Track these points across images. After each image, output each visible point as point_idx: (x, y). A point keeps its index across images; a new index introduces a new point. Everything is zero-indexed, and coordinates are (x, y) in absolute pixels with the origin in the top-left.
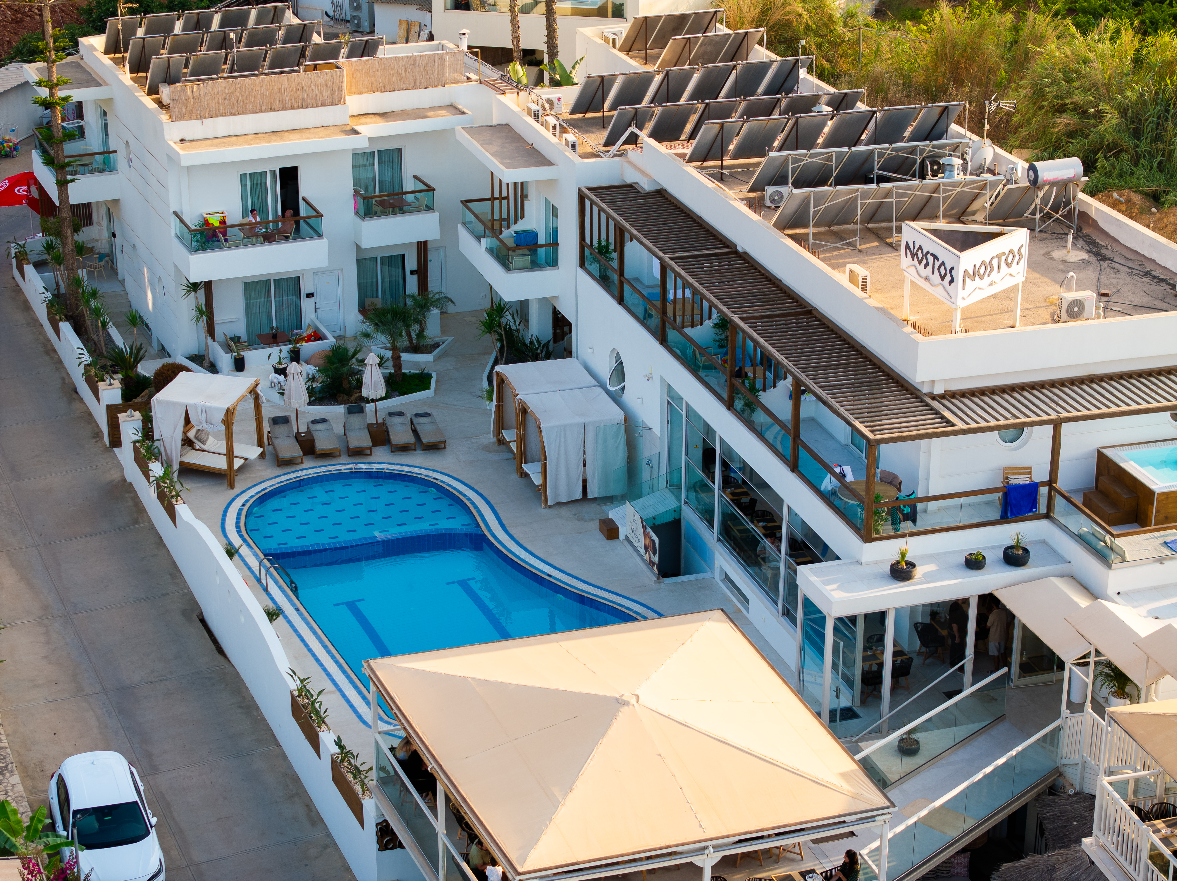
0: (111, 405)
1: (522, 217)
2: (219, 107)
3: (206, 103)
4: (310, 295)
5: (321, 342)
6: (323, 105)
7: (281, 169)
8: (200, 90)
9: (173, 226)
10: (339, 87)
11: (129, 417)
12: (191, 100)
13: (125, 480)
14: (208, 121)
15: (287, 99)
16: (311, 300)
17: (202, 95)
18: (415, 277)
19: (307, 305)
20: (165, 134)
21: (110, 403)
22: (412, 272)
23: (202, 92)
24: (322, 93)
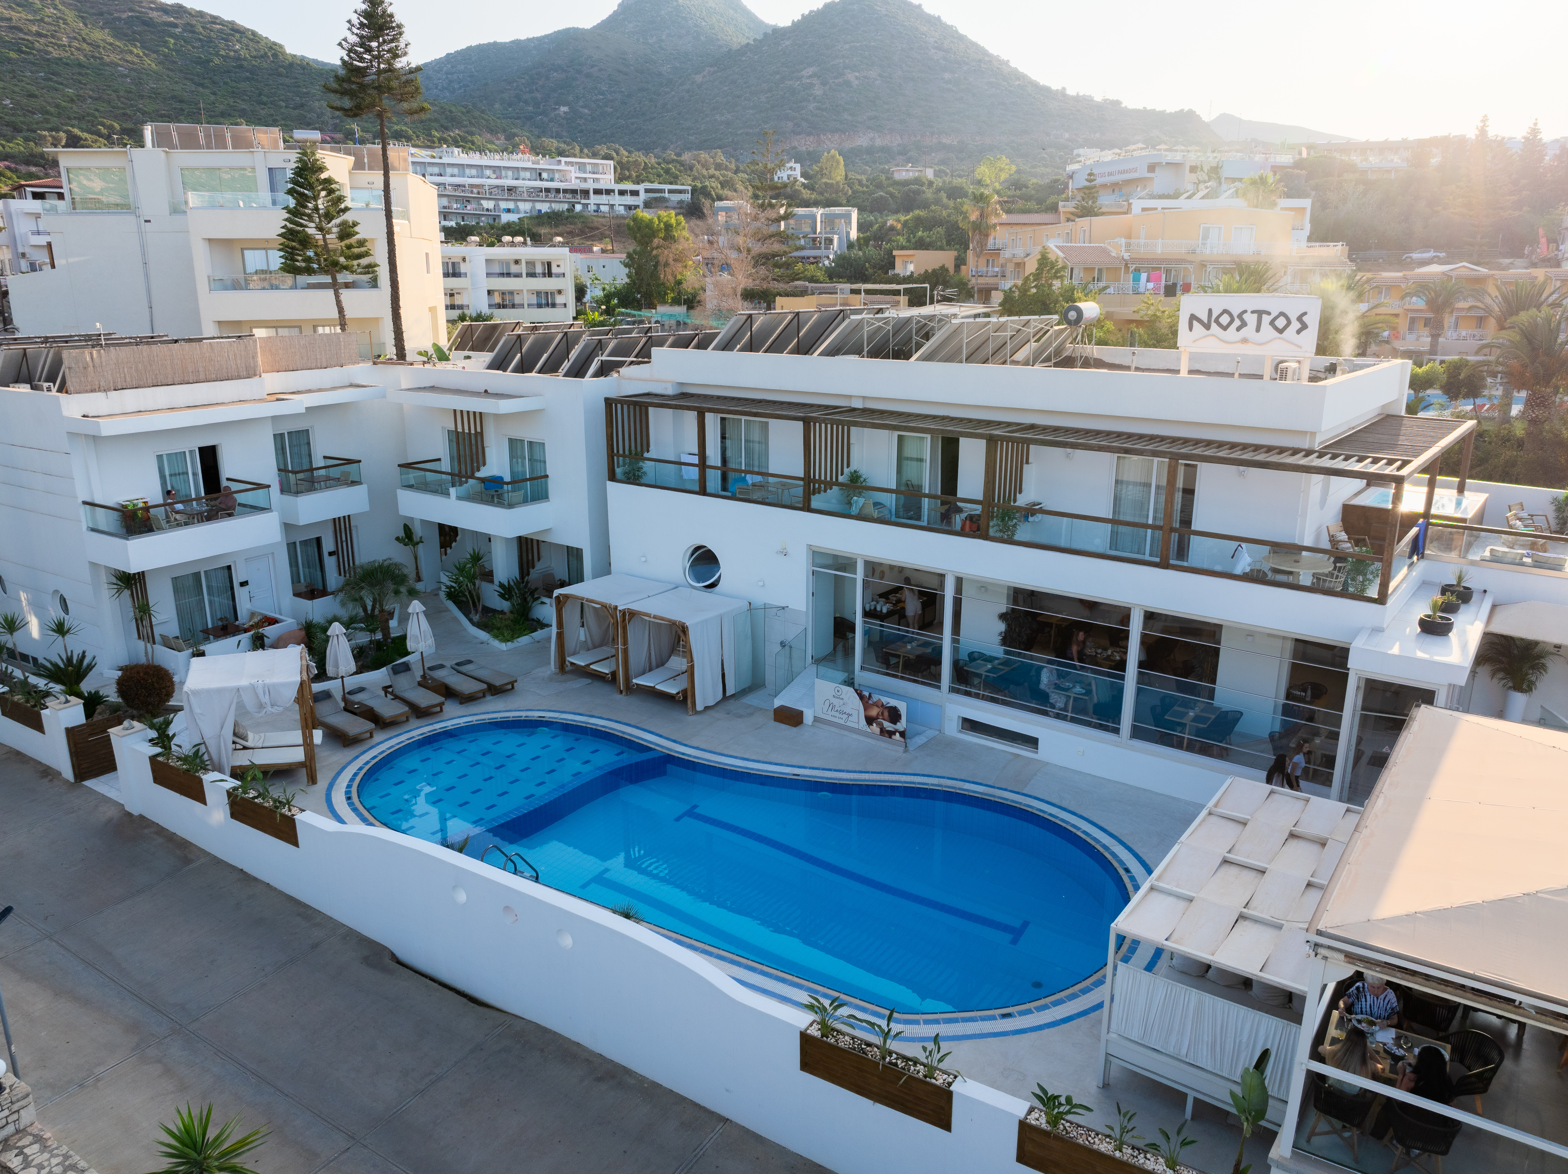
0: (73, 728)
1: (484, 464)
2: (125, 378)
3: (110, 372)
4: (244, 584)
5: (277, 625)
6: (239, 377)
7: (201, 449)
8: (101, 357)
9: (83, 519)
10: (253, 357)
11: (127, 729)
12: (91, 369)
13: (129, 815)
14: (113, 394)
15: (201, 369)
16: (246, 588)
17: (104, 364)
18: (333, 559)
19: (241, 594)
20: (63, 409)
21: (70, 726)
22: (331, 554)
23: (103, 359)
24: (237, 365)
